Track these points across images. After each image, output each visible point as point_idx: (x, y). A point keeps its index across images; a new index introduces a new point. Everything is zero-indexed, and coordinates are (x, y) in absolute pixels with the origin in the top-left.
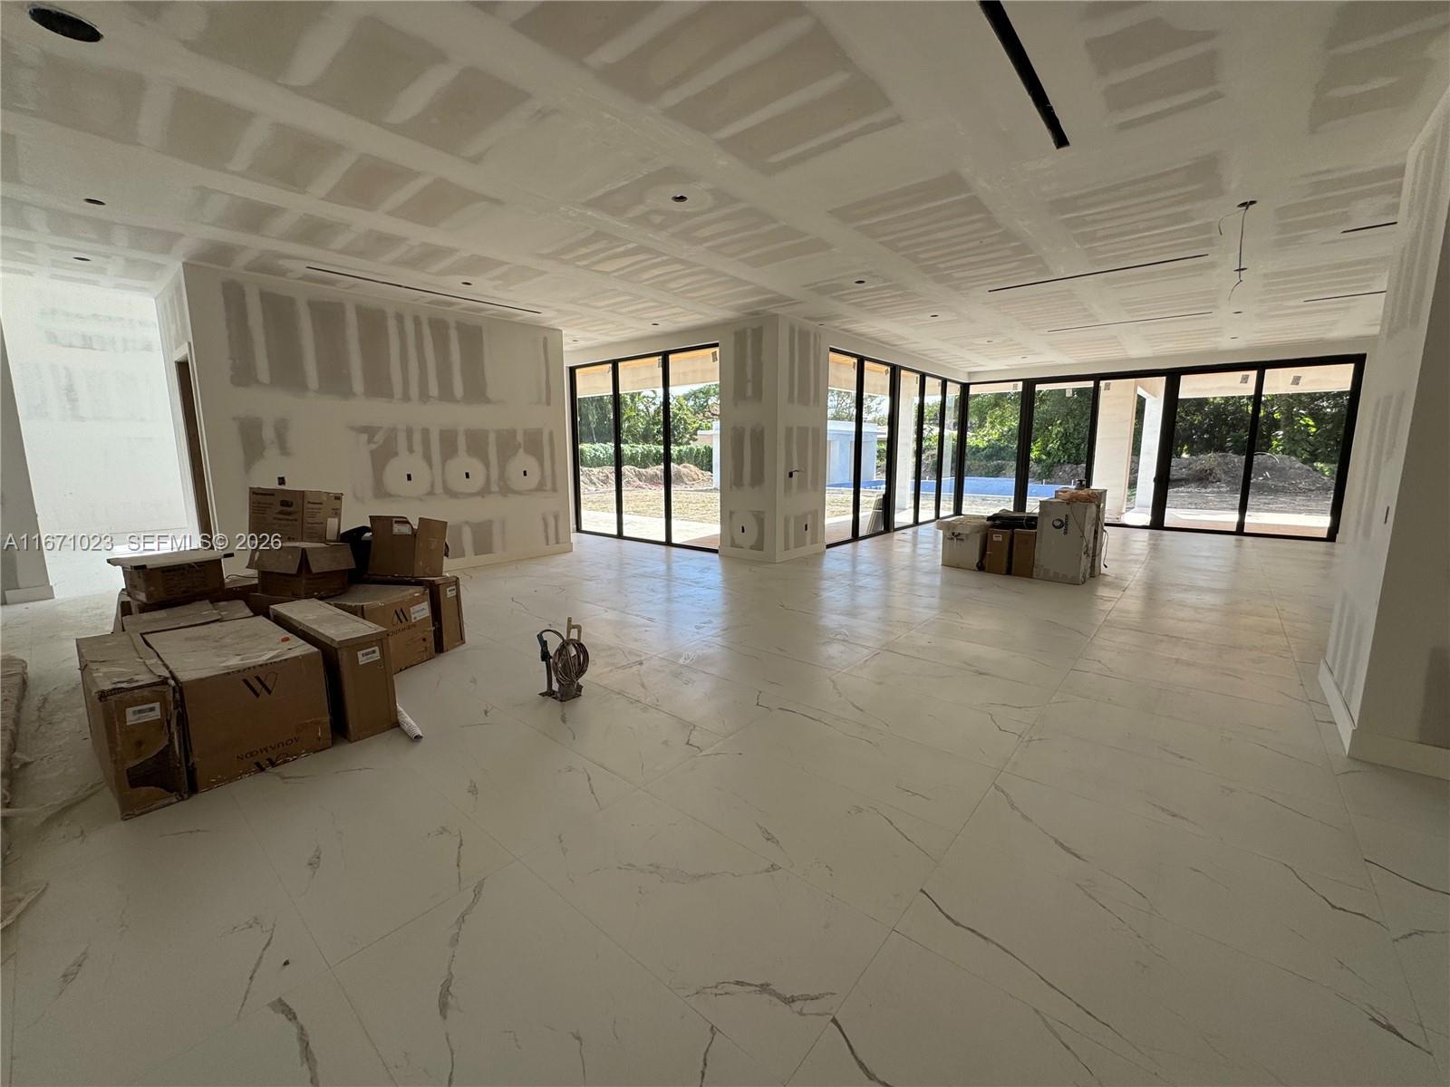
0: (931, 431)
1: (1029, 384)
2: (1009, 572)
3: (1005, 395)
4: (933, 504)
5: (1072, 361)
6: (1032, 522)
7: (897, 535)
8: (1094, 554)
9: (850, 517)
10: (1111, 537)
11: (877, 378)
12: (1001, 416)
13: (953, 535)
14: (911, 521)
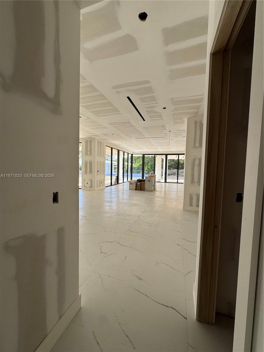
0: (126, 163)
1: (144, 155)
2: (141, 190)
3: (139, 157)
4: (127, 179)
5: (150, 151)
6: (144, 181)
7: (120, 185)
8: (154, 186)
9: (110, 181)
10: (157, 184)
11: (115, 152)
12: (140, 161)
13: (131, 183)
14: (122, 182)
